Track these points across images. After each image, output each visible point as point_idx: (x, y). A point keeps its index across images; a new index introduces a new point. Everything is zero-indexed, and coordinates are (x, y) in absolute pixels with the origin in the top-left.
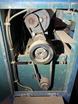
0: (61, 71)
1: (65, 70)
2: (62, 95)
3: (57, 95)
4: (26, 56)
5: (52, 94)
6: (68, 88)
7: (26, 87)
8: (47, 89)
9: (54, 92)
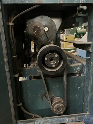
0: (77, 85)
1: (82, 84)
2: (84, 120)
3: (77, 120)
4: (33, 68)
5: (70, 119)
6: (90, 108)
7: (34, 115)
8: (62, 112)
9: (72, 116)
